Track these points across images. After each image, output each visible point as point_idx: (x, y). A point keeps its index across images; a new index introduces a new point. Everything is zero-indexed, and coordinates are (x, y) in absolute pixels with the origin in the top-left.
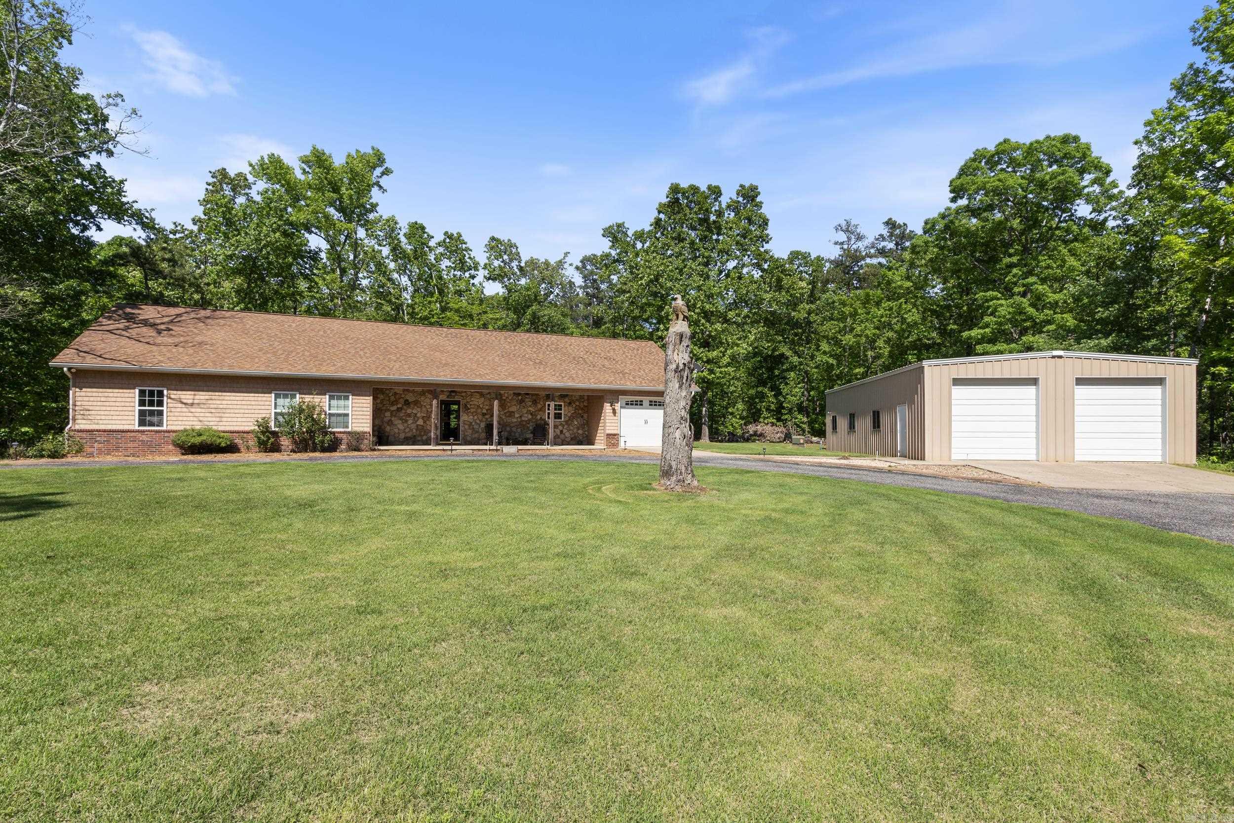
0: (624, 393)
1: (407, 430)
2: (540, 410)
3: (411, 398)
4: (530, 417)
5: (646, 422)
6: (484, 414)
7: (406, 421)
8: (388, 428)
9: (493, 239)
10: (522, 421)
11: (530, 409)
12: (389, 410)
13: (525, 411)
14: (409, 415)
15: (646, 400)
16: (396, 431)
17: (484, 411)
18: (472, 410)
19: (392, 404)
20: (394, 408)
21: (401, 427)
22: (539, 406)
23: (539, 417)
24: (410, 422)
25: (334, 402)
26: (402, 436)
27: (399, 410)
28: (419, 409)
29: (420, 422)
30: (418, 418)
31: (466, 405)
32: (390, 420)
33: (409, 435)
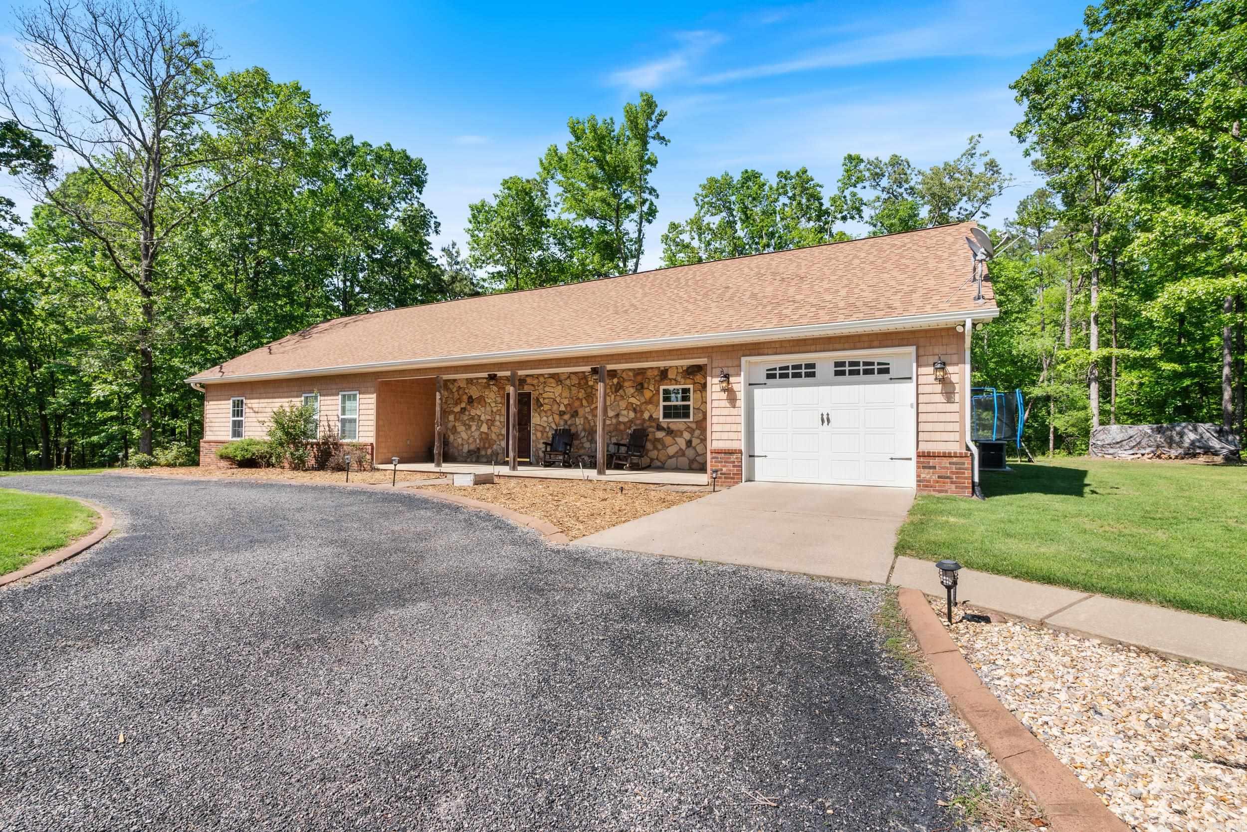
0: (755, 348)
1: (471, 440)
2: (650, 402)
3: (474, 392)
4: (632, 415)
5: (825, 420)
6: (562, 414)
7: (470, 427)
8: (452, 438)
10: (619, 423)
11: (632, 400)
12: (453, 412)
13: (623, 404)
14: (472, 418)
15: (825, 360)
16: (460, 441)
17: (562, 408)
18: (546, 407)
19: (456, 404)
20: (457, 409)
21: (464, 435)
22: (648, 394)
23: (646, 416)
24: (474, 428)
26: (466, 448)
27: (463, 410)
28: (483, 409)
29: (484, 428)
30: (482, 422)
31: (538, 400)
32: (454, 426)
33: (472, 447)
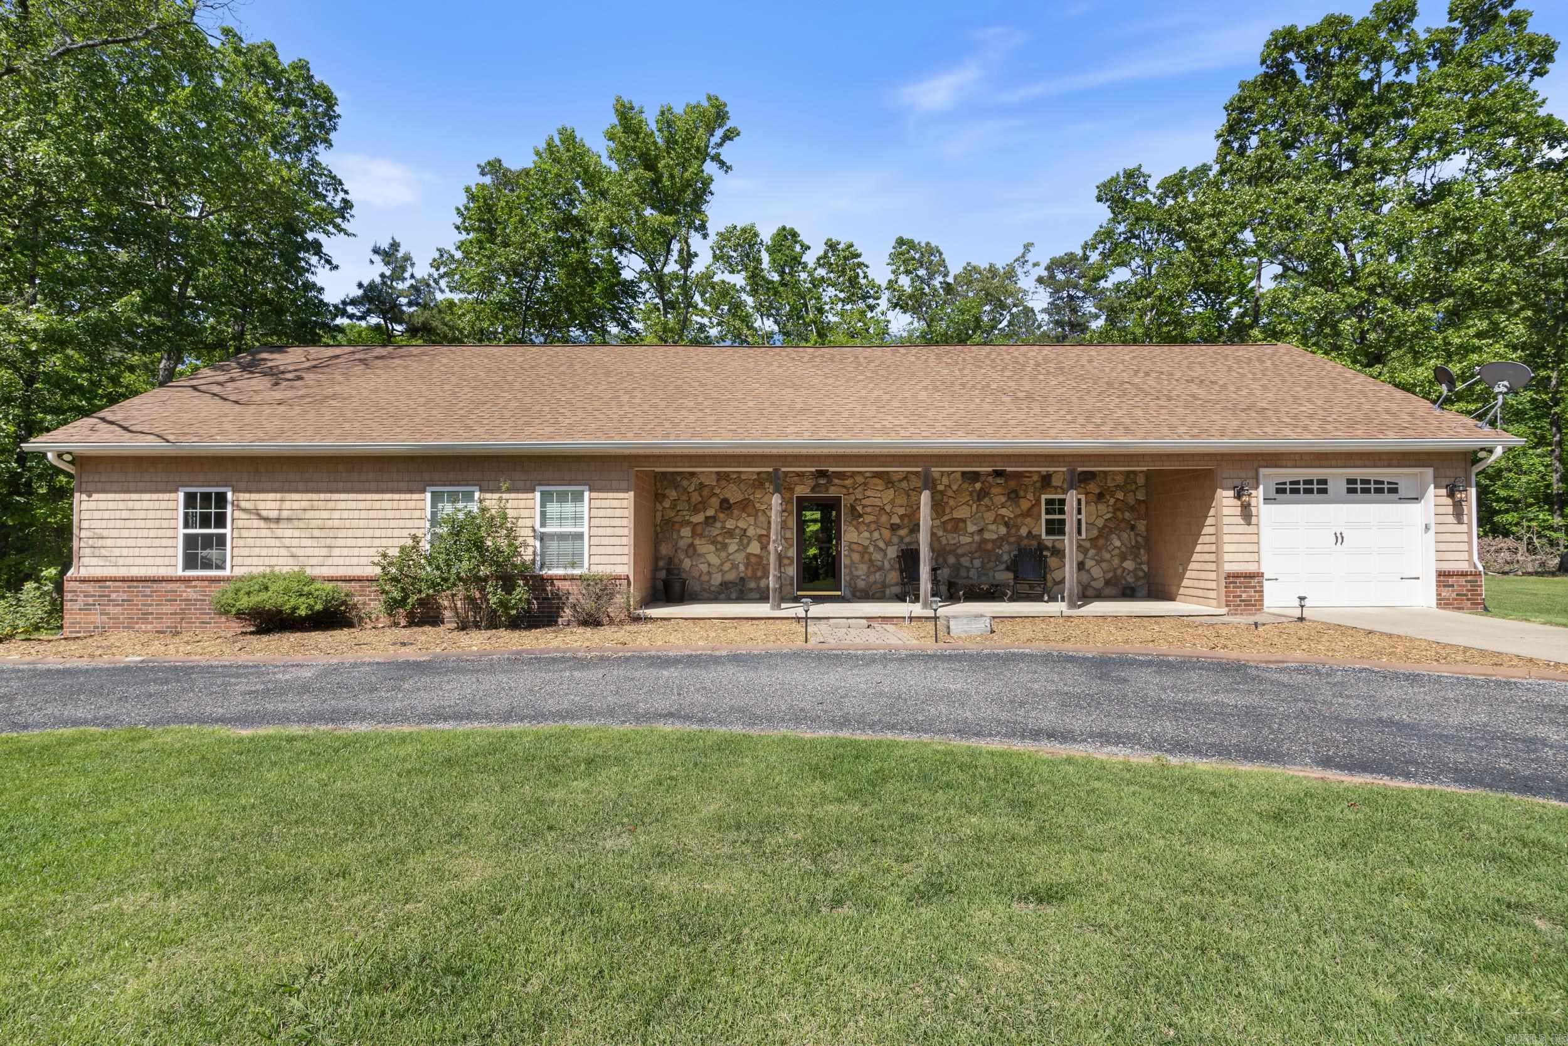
0: (1274, 459)
1: (727, 566)
2: (1028, 513)
3: (734, 494)
4: (1003, 530)
5: (1339, 538)
6: (894, 528)
7: (725, 546)
8: (687, 563)
9: (901, 242)
10: (984, 541)
11: (1003, 511)
12: (688, 523)
13: (990, 516)
14: (730, 533)
15: (1337, 477)
16: (704, 568)
17: (896, 520)
18: (868, 519)
19: (695, 510)
20: (699, 518)
21: (714, 560)
22: (1025, 505)
23: (1024, 531)
24: (732, 548)
25: (553, 508)
26: (717, 579)
27: (710, 521)
28: (751, 520)
29: (754, 548)
30: (750, 540)
31: (853, 508)
32: (692, 545)
33: (731, 576)
